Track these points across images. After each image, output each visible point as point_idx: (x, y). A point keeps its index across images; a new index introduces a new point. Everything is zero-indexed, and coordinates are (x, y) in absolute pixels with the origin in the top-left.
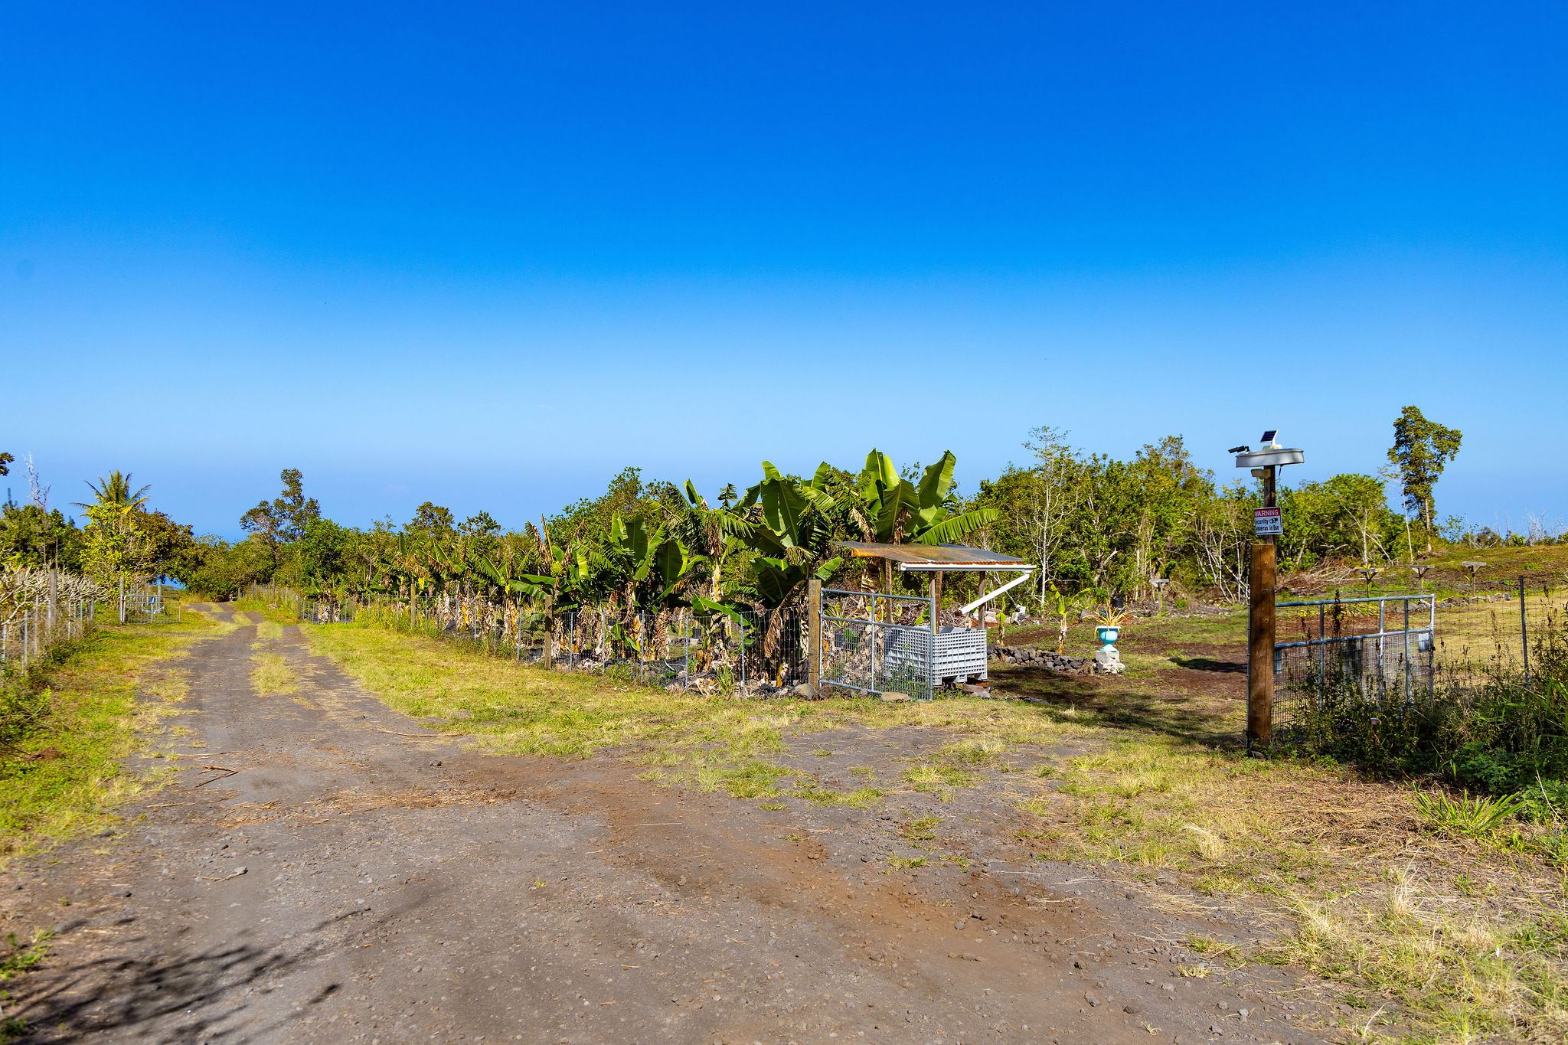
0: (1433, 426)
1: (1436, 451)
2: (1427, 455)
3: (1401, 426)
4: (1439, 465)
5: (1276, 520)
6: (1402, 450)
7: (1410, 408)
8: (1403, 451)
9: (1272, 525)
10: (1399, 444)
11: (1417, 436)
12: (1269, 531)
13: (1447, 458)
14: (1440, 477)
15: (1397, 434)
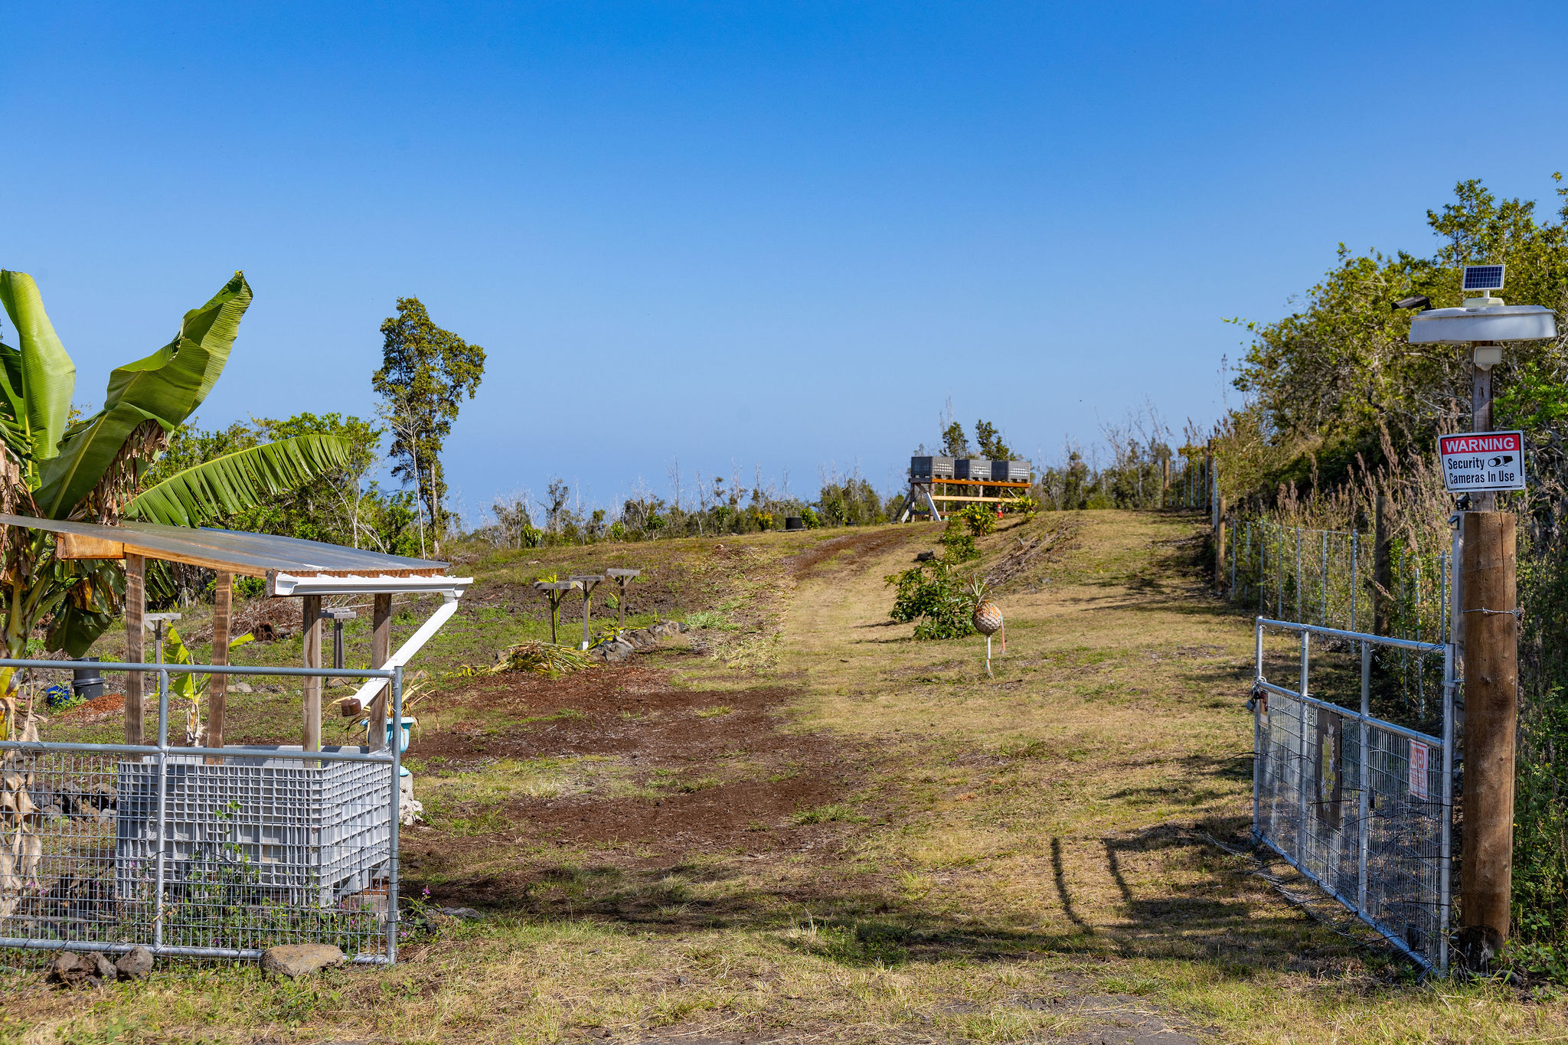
0: (443, 334)
1: (449, 381)
2: (434, 385)
3: (392, 332)
4: (452, 404)
5: (1508, 459)
6: (394, 375)
7: (411, 302)
8: (396, 376)
9: (1495, 471)
10: (390, 363)
11: (421, 353)
12: (1487, 484)
13: (464, 390)
14: (453, 425)
15: (387, 346)
